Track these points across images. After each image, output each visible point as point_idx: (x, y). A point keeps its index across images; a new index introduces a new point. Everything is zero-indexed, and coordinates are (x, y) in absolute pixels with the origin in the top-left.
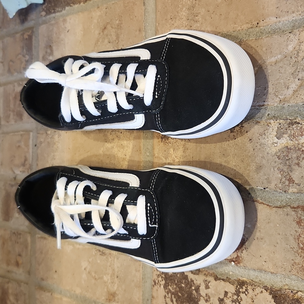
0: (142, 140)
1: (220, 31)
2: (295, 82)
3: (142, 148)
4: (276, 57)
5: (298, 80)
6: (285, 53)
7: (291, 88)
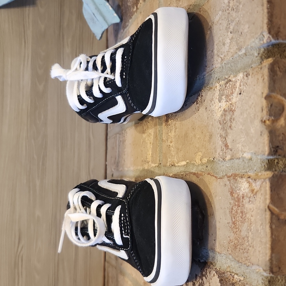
0: (158, 126)
1: (191, 3)
2: (228, 36)
3: (158, 134)
4: (218, 15)
5: (231, 33)
6: (223, 7)
7: (227, 44)
